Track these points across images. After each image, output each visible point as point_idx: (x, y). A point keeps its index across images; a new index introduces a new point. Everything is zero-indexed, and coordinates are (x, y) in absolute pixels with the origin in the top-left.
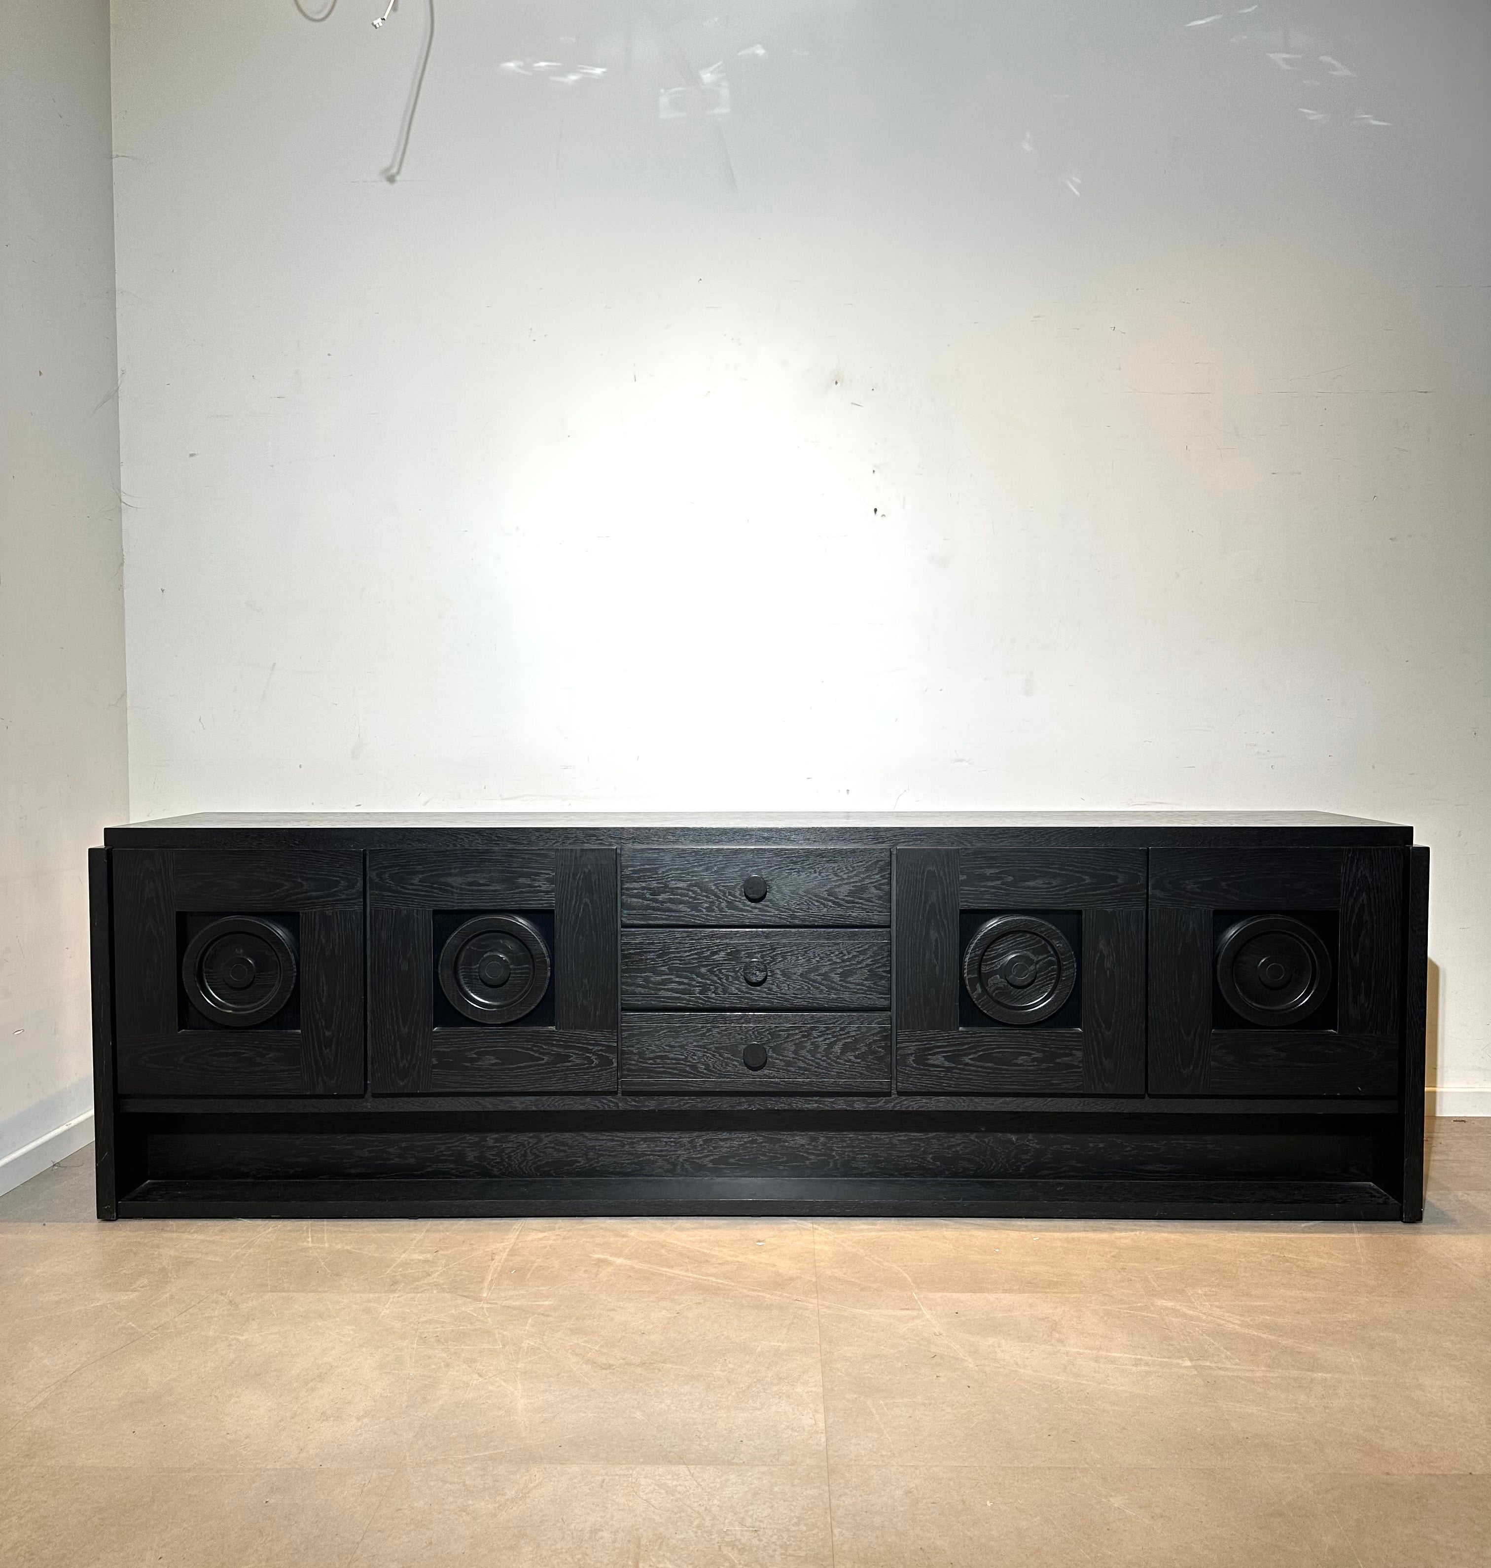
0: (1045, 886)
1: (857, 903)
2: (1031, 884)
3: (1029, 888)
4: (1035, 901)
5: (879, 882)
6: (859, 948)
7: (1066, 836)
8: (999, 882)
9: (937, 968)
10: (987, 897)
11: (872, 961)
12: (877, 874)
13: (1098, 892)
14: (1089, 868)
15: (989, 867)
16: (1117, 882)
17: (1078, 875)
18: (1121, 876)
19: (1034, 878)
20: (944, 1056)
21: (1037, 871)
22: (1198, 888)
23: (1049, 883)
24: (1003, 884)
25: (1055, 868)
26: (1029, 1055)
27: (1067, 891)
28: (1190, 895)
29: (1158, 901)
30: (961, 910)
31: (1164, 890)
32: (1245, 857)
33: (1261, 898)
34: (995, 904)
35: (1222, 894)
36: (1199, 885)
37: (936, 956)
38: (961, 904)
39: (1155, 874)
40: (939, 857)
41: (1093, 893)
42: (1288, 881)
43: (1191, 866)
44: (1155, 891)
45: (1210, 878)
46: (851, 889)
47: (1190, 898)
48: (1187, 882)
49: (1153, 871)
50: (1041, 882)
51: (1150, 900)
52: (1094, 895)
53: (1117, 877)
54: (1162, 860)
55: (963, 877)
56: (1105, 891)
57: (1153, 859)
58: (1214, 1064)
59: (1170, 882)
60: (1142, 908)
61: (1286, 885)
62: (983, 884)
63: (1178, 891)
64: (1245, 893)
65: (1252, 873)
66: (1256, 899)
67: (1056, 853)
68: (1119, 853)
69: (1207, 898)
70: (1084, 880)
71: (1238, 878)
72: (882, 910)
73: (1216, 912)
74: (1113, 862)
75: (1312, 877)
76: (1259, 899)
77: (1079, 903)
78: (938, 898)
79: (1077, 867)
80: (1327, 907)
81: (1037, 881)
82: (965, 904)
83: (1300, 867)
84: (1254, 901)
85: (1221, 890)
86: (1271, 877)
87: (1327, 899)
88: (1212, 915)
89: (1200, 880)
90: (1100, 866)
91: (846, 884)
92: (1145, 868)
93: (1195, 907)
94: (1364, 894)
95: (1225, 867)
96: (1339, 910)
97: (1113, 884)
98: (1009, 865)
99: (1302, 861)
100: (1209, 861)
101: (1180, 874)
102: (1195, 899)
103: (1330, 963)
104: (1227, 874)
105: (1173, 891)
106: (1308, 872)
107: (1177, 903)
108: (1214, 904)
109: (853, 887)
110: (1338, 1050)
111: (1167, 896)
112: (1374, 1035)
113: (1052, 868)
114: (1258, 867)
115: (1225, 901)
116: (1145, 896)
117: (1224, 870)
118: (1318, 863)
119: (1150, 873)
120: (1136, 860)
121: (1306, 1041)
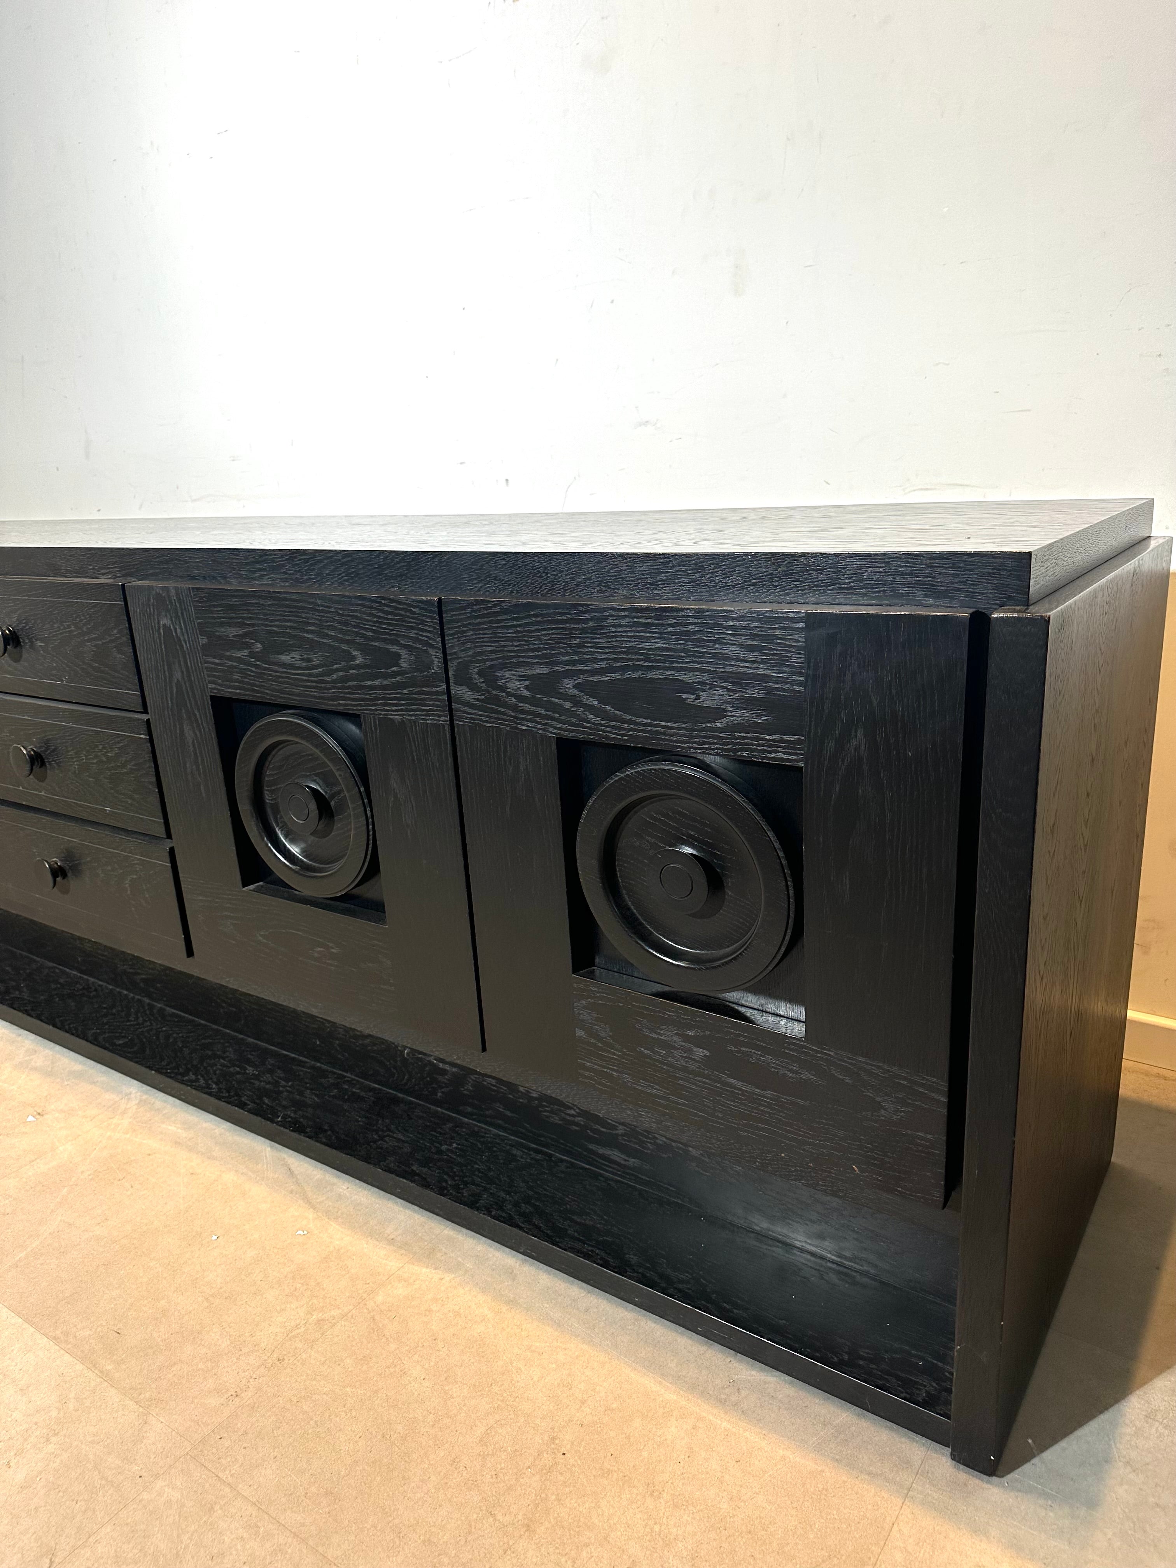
0: (304, 664)
1: (104, 671)
2: (285, 658)
3: (284, 665)
4: (295, 690)
5: (119, 641)
6: (118, 743)
8: (246, 652)
9: (202, 788)
10: (236, 677)
11: (136, 765)
12: (114, 628)
13: (377, 682)
14: (357, 634)
15: (230, 625)
16: (400, 666)
17: (344, 647)
18: (404, 653)
19: (287, 650)
20: (233, 924)
21: (291, 636)
22: (527, 688)
23: (309, 660)
24: (251, 655)
25: (312, 632)
26: (327, 947)
27: (335, 676)
28: (513, 700)
29: (466, 709)
30: (212, 697)
31: (473, 687)
32: (603, 628)
33: (639, 720)
34: (248, 690)
35: (567, 705)
36: (527, 683)
37: (198, 769)
38: (210, 686)
39: (455, 653)
40: (170, 602)
41: (369, 683)
42: (689, 688)
43: (512, 640)
44: (459, 688)
45: (544, 670)
46: (94, 649)
47: (515, 708)
48: (507, 674)
49: (453, 647)
50: (298, 657)
51: (455, 706)
52: (371, 688)
53: (399, 656)
54: (464, 626)
55: (204, 640)
56: (385, 682)
57: (450, 622)
58: (580, 1033)
59: (481, 673)
60: (444, 720)
61: (684, 696)
62: (228, 654)
63: (494, 692)
64: (608, 708)
65: (619, 664)
66: (629, 722)
67: (310, 603)
68: (396, 608)
69: (543, 712)
70: (354, 658)
71: (594, 672)
72: (129, 686)
73: (561, 742)
74: (389, 624)
75: (739, 680)
76: (635, 723)
77: (353, 700)
78: (182, 672)
79: (341, 631)
80: (773, 755)
81: (293, 655)
82: (213, 686)
83: (714, 656)
84: (626, 726)
85: (566, 697)
86: (655, 675)
87: (774, 737)
88: (554, 747)
89: (528, 673)
90: (372, 631)
91: (88, 641)
92: (439, 639)
93: (524, 728)
94: (860, 733)
95: (570, 646)
96: (801, 764)
97: (395, 669)
98: (254, 622)
99: (717, 641)
100: (538, 630)
101: (493, 656)
102: (524, 712)
103: (789, 883)
104: (573, 663)
105: (487, 691)
106: (730, 669)
107: (495, 716)
108: (555, 723)
109: (95, 646)
110: (805, 1075)
111: (478, 700)
112: (886, 1067)
113: (307, 632)
114: (629, 650)
115: (574, 720)
116: (445, 697)
117: (567, 654)
118: (750, 648)
119: (448, 651)
120: (423, 622)
121: (742, 1039)
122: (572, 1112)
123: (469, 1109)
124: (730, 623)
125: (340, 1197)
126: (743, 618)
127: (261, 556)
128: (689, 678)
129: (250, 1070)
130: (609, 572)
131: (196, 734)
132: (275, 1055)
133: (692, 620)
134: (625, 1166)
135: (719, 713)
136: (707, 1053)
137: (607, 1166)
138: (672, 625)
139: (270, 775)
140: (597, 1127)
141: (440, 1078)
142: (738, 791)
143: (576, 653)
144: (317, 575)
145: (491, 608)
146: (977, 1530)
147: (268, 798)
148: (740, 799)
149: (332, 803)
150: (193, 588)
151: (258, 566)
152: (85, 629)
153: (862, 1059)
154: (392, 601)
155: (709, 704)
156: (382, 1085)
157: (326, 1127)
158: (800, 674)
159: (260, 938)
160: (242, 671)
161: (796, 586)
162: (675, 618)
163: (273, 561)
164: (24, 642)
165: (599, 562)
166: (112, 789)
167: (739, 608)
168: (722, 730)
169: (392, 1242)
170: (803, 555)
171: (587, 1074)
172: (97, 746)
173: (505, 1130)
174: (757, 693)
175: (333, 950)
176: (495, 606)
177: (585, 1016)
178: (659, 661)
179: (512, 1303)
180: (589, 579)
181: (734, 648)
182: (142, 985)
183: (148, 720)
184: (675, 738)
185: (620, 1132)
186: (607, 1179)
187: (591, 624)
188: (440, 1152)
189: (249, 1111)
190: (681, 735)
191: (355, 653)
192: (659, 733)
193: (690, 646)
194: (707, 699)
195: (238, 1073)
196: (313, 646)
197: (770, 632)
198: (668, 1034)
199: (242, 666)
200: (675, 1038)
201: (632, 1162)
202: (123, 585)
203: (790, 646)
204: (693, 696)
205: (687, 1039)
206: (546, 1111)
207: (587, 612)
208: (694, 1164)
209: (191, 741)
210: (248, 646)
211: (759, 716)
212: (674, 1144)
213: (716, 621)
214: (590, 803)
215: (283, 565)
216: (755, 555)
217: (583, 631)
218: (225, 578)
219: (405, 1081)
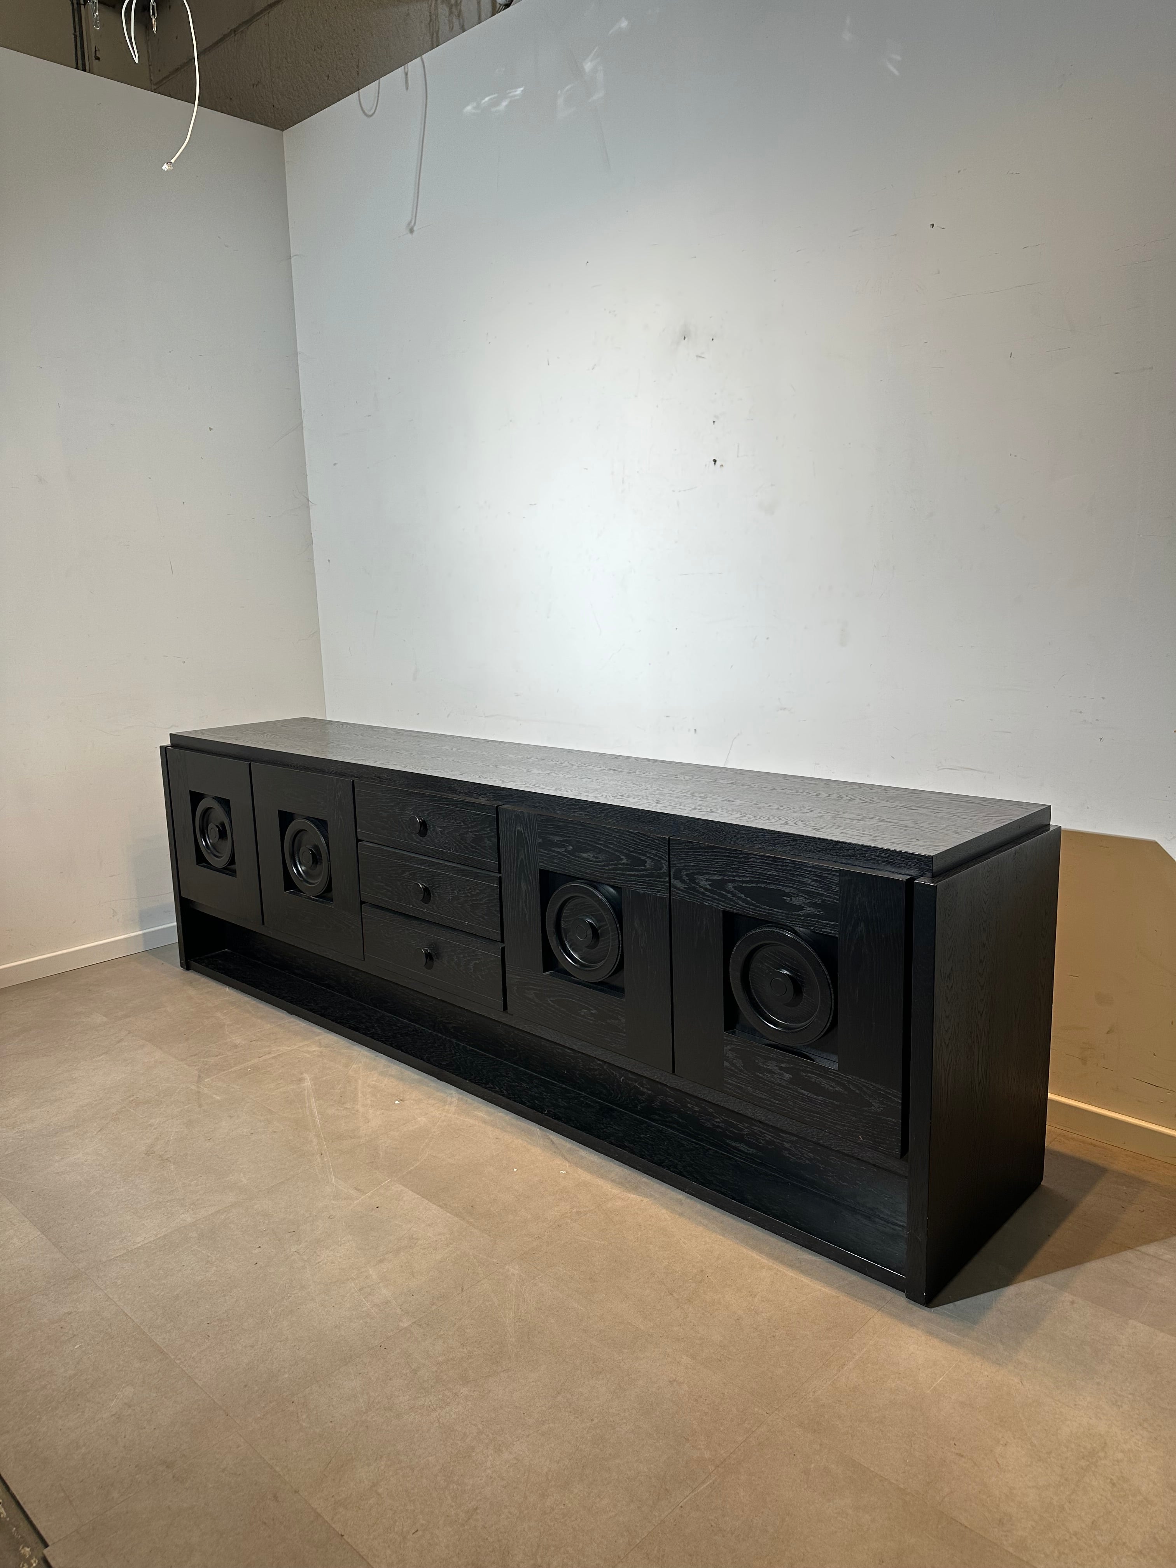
0: (594, 859)
1: (478, 849)
2: (584, 855)
3: (583, 858)
4: (588, 872)
5: (489, 835)
6: (480, 887)
7: (619, 815)
8: (563, 850)
9: (527, 916)
10: (555, 861)
11: (488, 900)
12: (488, 827)
13: (633, 873)
14: (625, 848)
15: (556, 835)
16: (646, 867)
17: (617, 854)
18: (649, 861)
19: (586, 851)
20: (534, 993)
21: (589, 845)
22: (709, 885)
23: (597, 858)
24: (566, 851)
25: (601, 844)
26: (589, 1010)
27: (610, 867)
28: (703, 890)
29: (678, 891)
30: (540, 869)
31: (683, 881)
32: (749, 862)
33: (763, 907)
34: (562, 868)
35: (729, 895)
36: (710, 883)
37: (526, 905)
38: (540, 864)
39: (675, 864)
40: (524, 819)
41: (628, 873)
42: (787, 895)
43: (703, 861)
44: (676, 881)
45: (719, 878)
46: (474, 836)
47: (703, 894)
48: (700, 877)
49: (674, 861)
50: (592, 855)
51: (672, 889)
52: (629, 875)
53: (646, 862)
54: (681, 852)
55: (540, 840)
56: (637, 873)
57: (673, 849)
58: (726, 1064)
59: (687, 875)
60: (666, 895)
61: (785, 898)
62: (553, 849)
63: (693, 885)
64: (749, 899)
65: (755, 880)
66: (759, 907)
67: (602, 830)
68: (646, 839)
69: (717, 897)
70: (622, 860)
71: (743, 882)
72: (492, 858)
73: (725, 912)
74: (642, 846)
75: (810, 894)
76: (761, 908)
77: (618, 880)
78: (525, 855)
79: (616, 846)
80: (825, 930)
81: (589, 854)
82: (542, 864)
83: (799, 881)
84: (757, 909)
85: (729, 892)
86: (771, 887)
87: (825, 922)
88: (721, 915)
89: (711, 878)
90: (633, 848)
91: (471, 832)
92: (667, 856)
93: (707, 904)
94: (863, 925)
95: (732, 868)
96: (837, 936)
97: (643, 868)
98: (570, 835)
99: (801, 875)
100: (717, 859)
101: (693, 868)
102: (708, 896)
103: (832, 992)
104: (734, 876)
105: (688, 883)
106: (806, 889)
107: (693, 896)
108: (723, 904)
109: (475, 835)
110: (838, 1089)
111: (685, 888)
112: (874, 1085)
113: (598, 844)
114: (760, 874)
115: (732, 903)
116: (668, 884)
117: (731, 872)
118: (816, 881)
119: (671, 863)
120: (660, 847)
121: (808, 1069)
122: (718, 1120)
123: (657, 1117)
124: (806, 868)
125: (582, 1157)
126: (813, 867)
127: (576, 802)
128: (788, 890)
129: (524, 1085)
130: (752, 835)
131: (528, 888)
132: (536, 1078)
133: (790, 865)
134: (747, 1154)
135: (801, 908)
136: (791, 1077)
137: (737, 1153)
138: (781, 866)
139: (566, 913)
140: (732, 1129)
141: (640, 1097)
142: (811, 945)
143: (735, 872)
144: (605, 815)
145: (694, 845)
146: (912, 1325)
147: (563, 925)
148: (810, 949)
149: (599, 931)
150: (538, 815)
151: (573, 807)
152: (470, 825)
153: (864, 1081)
154: (645, 835)
155: (796, 903)
156: (604, 1101)
157: (573, 1119)
158: (837, 895)
159: (550, 1002)
160: (559, 859)
161: (837, 855)
162: (782, 862)
163: (582, 805)
164: (430, 826)
165: (748, 831)
166: (471, 911)
167: (811, 863)
168: (801, 916)
169: (614, 1181)
170: (840, 842)
171: (729, 1086)
172: (466, 888)
173: (677, 1130)
174: (818, 901)
175: (592, 1011)
176: (697, 845)
177: (730, 1055)
178: (774, 881)
179: (681, 1215)
180: (743, 837)
181: (808, 879)
182: (452, 1030)
183: (500, 878)
184: (780, 917)
185: (745, 1133)
186: (736, 1161)
187: (743, 860)
188: (640, 1138)
189: (528, 1106)
190: (783, 916)
191: (622, 857)
192: (773, 914)
193: (789, 876)
194: (796, 901)
195: (517, 1086)
196: (601, 851)
197: (824, 875)
198: (772, 1066)
199: (560, 856)
200: (776, 1068)
201: (751, 1151)
202: (497, 807)
203: (833, 882)
204: (789, 899)
205: (781, 1068)
206: (703, 1119)
207: (740, 854)
208: (786, 1152)
209: (524, 891)
210: (564, 846)
211: (819, 912)
212: (775, 1140)
213: (801, 866)
214: (738, 944)
215: (587, 808)
216: (819, 839)
217: (739, 862)
218: (554, 809)
219: (618, 1098)
